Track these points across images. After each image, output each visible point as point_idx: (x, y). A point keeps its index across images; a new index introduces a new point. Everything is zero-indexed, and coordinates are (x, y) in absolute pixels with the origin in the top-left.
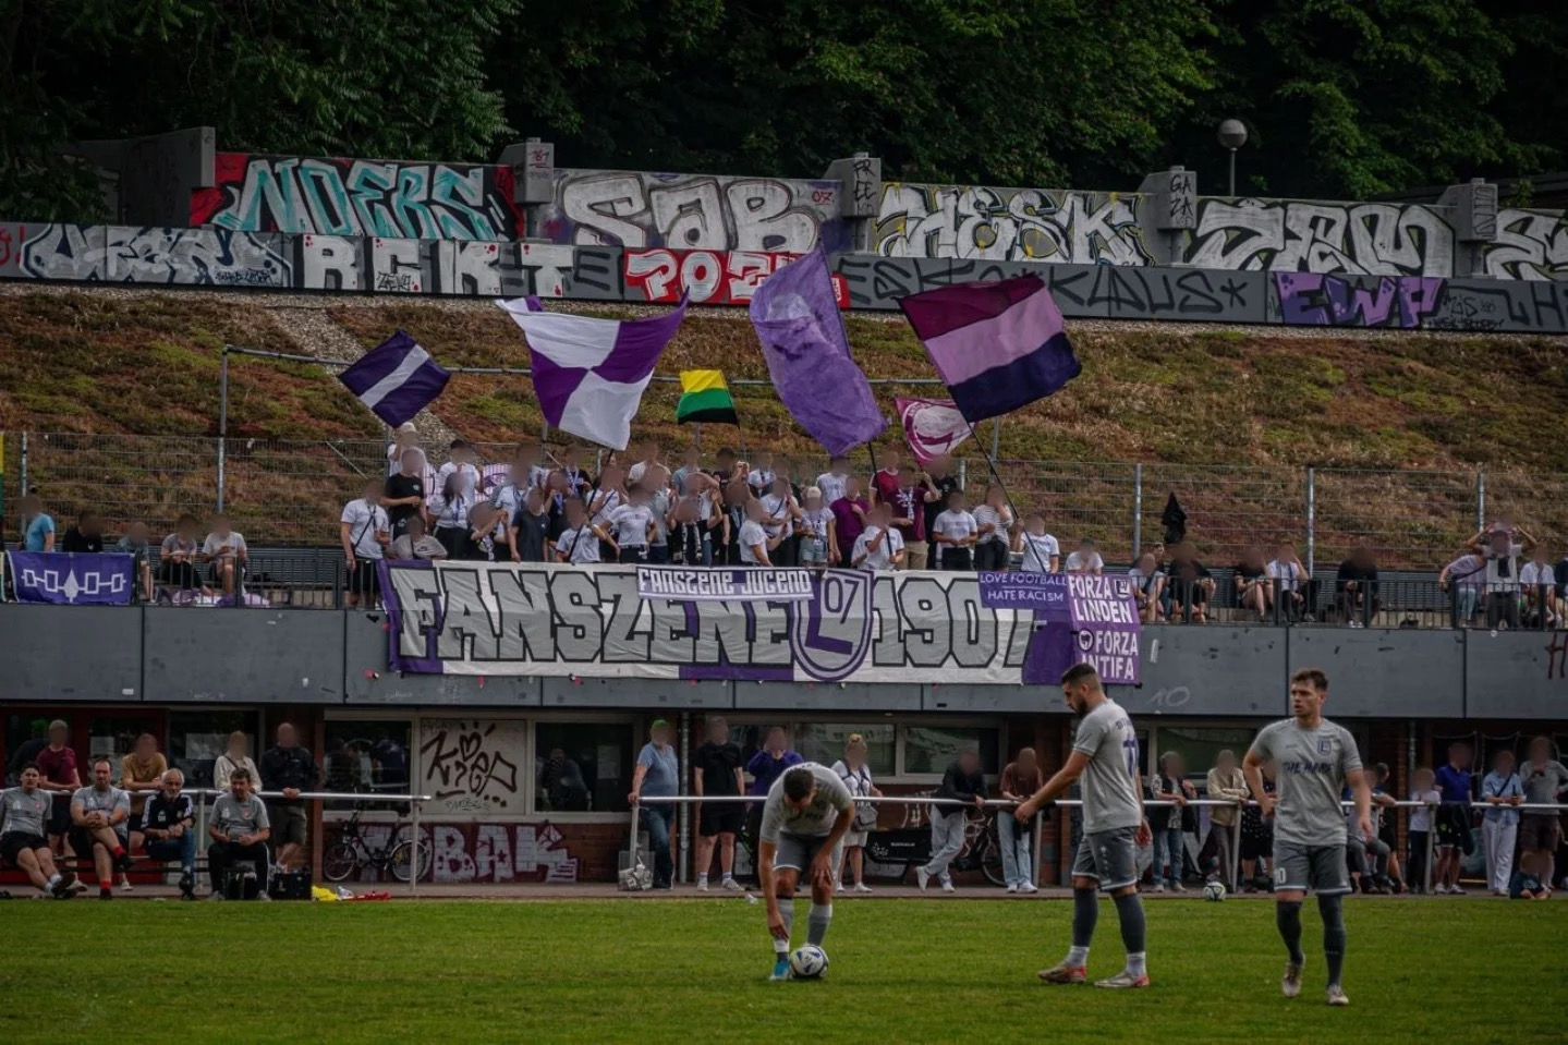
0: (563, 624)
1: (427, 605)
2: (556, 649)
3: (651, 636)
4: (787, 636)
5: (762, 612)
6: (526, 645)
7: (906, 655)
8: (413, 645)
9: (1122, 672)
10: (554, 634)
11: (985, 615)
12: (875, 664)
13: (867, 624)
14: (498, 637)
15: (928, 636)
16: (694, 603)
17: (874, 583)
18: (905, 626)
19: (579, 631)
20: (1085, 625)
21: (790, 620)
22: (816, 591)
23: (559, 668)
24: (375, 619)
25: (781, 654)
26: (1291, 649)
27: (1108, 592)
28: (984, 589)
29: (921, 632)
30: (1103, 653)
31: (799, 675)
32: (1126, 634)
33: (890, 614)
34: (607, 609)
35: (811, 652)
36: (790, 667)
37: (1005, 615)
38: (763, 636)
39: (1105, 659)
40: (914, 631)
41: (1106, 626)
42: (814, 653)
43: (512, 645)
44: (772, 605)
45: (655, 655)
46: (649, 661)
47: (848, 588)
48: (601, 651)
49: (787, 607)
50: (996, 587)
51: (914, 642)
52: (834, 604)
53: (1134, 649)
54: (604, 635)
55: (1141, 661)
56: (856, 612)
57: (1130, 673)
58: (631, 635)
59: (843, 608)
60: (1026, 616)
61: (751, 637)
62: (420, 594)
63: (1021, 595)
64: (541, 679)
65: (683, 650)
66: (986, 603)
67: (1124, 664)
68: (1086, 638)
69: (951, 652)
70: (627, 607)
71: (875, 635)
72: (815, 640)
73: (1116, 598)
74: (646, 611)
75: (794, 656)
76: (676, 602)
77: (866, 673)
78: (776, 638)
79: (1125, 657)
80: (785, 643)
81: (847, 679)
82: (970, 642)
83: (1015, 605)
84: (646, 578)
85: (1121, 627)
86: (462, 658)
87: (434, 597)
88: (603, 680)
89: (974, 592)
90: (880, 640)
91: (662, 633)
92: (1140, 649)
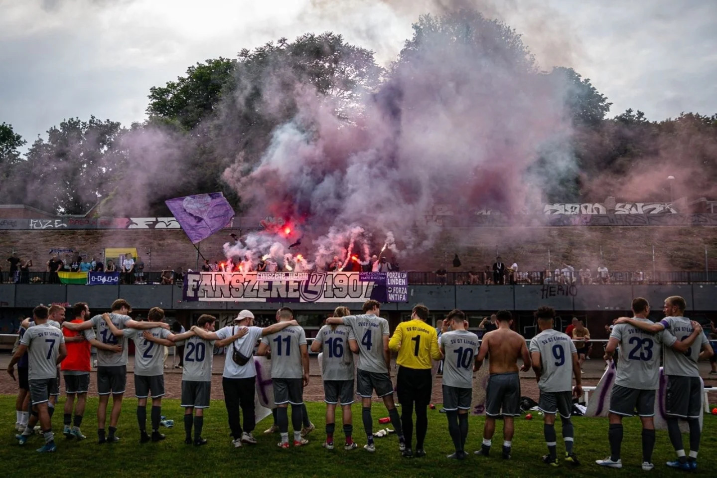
0: (232, 288)
1: (195, 283)
2: (231, 294)
3: (258, 290)
4: (298, 290)
5: (291, 284)
6: (222, 293)
7: (334, 295)
8: (190, 293)
9: (402, 299)
10: (230, 290)
11: (359, 283)
12: (325, 297)
13: (322, 286)
14: (214, 291)
15: (341, 289)
16: (272, 282)
17: (327, 276)
18: (334, 287)
19: (237, 289)
20: (390, 286)
21: (299, 285)
22: (309, 278)
23: (232, 299)
24: (180, 287)
25: (296, 295)
26: (457, 292)
27: (399, 277)
28: (360, 277)
29: (339, 288)
30: (395, 293)
31: (302, 300)
32: (403, 288)
33: (330, 283)
34: (246, 284)
35: (305, 294)
36: (299, 299)
37: (365, 283)
38: (291, 290)
39: (396, 295)
40: (337, 288)
41: (396, 286)
42: (306, 294)
43: (218, 293)
44: (295, 282)
45: (259, 296)
46: (257, 297)
47: (319, 277)
48: (244, 295)
49: (299, 282)
50: (364, 276)
51: (336, 291)
52: (313, 281)
53: (406, 292)
54: (244, 291)
55: (408, 296)
56: (320, 283)
57: (404, 299)
58: (252, 290)
59: (316, 282)
60: (372, 283)
61: (287, 290)
62: (194, 281)
63: (372, 278)
64: (227, 302)
65: (268, 294)
66: (361, 280)
67: (402, 296)
68: (390, 289)
69: (348, 294)
70: (252, 283)
71: (325, 289)
72: (306, 291)
73: (401, 278)
74: (257, 284)
75: (300, 295)
76: (267, 282)
77: (322, 300)
78: (295, 291)
79: (403, 295)
80: (298, 292)
81: (317, 301)
82: (354, 291)
83: (369, 280)
84: (259, 275)
85: (401, 286)
86: (204, 297)
87: (198, 282)
88: (244, 302)
89: (357, 277)
90: (326, 291)
91: (261, 290)
92: (408, 292)
